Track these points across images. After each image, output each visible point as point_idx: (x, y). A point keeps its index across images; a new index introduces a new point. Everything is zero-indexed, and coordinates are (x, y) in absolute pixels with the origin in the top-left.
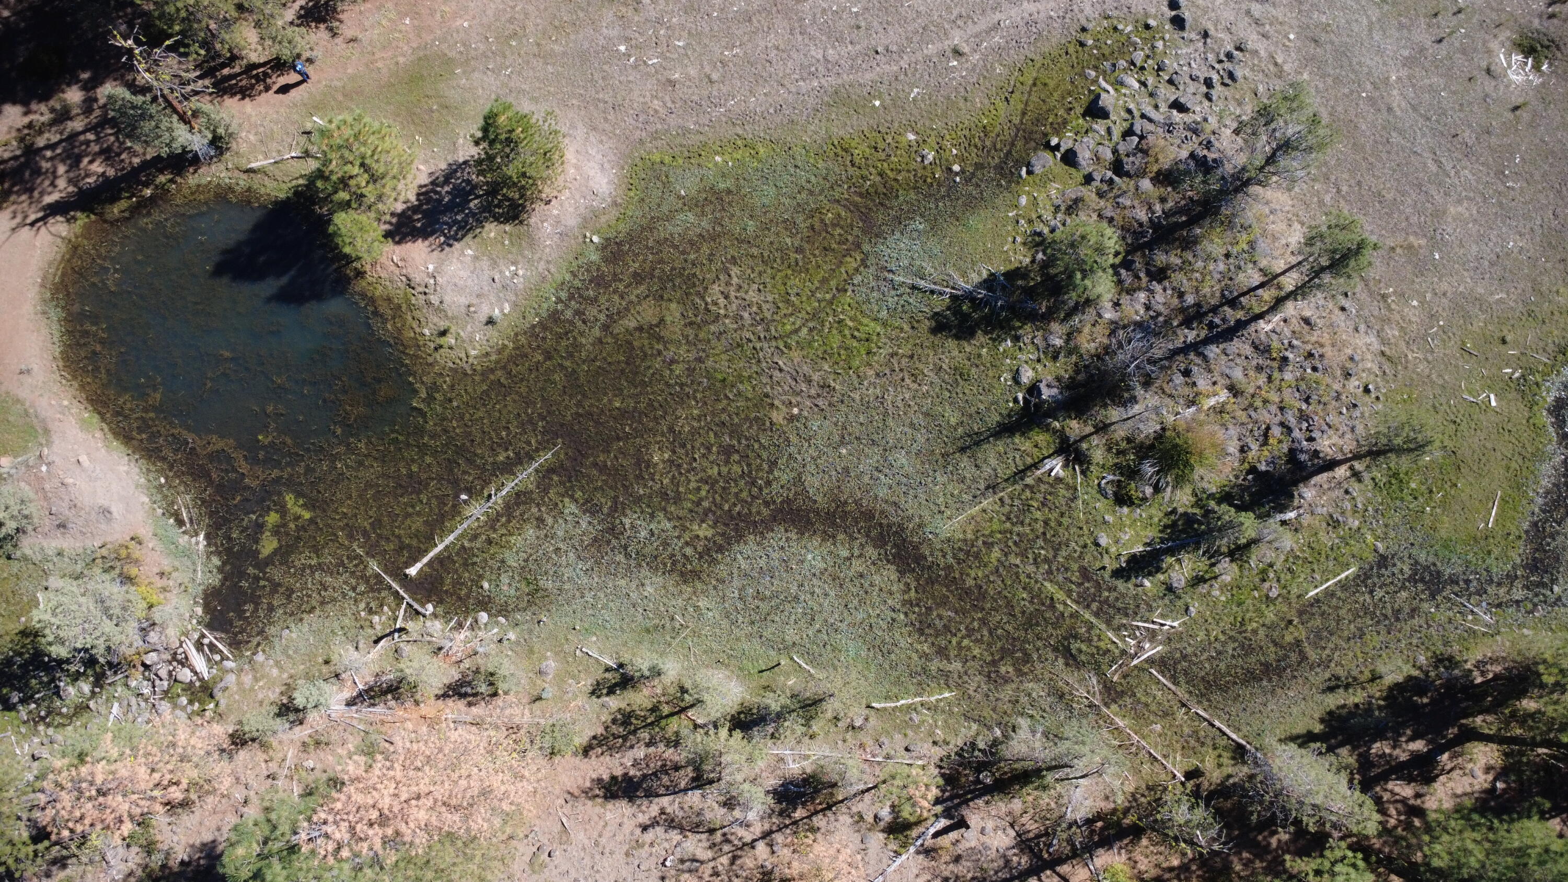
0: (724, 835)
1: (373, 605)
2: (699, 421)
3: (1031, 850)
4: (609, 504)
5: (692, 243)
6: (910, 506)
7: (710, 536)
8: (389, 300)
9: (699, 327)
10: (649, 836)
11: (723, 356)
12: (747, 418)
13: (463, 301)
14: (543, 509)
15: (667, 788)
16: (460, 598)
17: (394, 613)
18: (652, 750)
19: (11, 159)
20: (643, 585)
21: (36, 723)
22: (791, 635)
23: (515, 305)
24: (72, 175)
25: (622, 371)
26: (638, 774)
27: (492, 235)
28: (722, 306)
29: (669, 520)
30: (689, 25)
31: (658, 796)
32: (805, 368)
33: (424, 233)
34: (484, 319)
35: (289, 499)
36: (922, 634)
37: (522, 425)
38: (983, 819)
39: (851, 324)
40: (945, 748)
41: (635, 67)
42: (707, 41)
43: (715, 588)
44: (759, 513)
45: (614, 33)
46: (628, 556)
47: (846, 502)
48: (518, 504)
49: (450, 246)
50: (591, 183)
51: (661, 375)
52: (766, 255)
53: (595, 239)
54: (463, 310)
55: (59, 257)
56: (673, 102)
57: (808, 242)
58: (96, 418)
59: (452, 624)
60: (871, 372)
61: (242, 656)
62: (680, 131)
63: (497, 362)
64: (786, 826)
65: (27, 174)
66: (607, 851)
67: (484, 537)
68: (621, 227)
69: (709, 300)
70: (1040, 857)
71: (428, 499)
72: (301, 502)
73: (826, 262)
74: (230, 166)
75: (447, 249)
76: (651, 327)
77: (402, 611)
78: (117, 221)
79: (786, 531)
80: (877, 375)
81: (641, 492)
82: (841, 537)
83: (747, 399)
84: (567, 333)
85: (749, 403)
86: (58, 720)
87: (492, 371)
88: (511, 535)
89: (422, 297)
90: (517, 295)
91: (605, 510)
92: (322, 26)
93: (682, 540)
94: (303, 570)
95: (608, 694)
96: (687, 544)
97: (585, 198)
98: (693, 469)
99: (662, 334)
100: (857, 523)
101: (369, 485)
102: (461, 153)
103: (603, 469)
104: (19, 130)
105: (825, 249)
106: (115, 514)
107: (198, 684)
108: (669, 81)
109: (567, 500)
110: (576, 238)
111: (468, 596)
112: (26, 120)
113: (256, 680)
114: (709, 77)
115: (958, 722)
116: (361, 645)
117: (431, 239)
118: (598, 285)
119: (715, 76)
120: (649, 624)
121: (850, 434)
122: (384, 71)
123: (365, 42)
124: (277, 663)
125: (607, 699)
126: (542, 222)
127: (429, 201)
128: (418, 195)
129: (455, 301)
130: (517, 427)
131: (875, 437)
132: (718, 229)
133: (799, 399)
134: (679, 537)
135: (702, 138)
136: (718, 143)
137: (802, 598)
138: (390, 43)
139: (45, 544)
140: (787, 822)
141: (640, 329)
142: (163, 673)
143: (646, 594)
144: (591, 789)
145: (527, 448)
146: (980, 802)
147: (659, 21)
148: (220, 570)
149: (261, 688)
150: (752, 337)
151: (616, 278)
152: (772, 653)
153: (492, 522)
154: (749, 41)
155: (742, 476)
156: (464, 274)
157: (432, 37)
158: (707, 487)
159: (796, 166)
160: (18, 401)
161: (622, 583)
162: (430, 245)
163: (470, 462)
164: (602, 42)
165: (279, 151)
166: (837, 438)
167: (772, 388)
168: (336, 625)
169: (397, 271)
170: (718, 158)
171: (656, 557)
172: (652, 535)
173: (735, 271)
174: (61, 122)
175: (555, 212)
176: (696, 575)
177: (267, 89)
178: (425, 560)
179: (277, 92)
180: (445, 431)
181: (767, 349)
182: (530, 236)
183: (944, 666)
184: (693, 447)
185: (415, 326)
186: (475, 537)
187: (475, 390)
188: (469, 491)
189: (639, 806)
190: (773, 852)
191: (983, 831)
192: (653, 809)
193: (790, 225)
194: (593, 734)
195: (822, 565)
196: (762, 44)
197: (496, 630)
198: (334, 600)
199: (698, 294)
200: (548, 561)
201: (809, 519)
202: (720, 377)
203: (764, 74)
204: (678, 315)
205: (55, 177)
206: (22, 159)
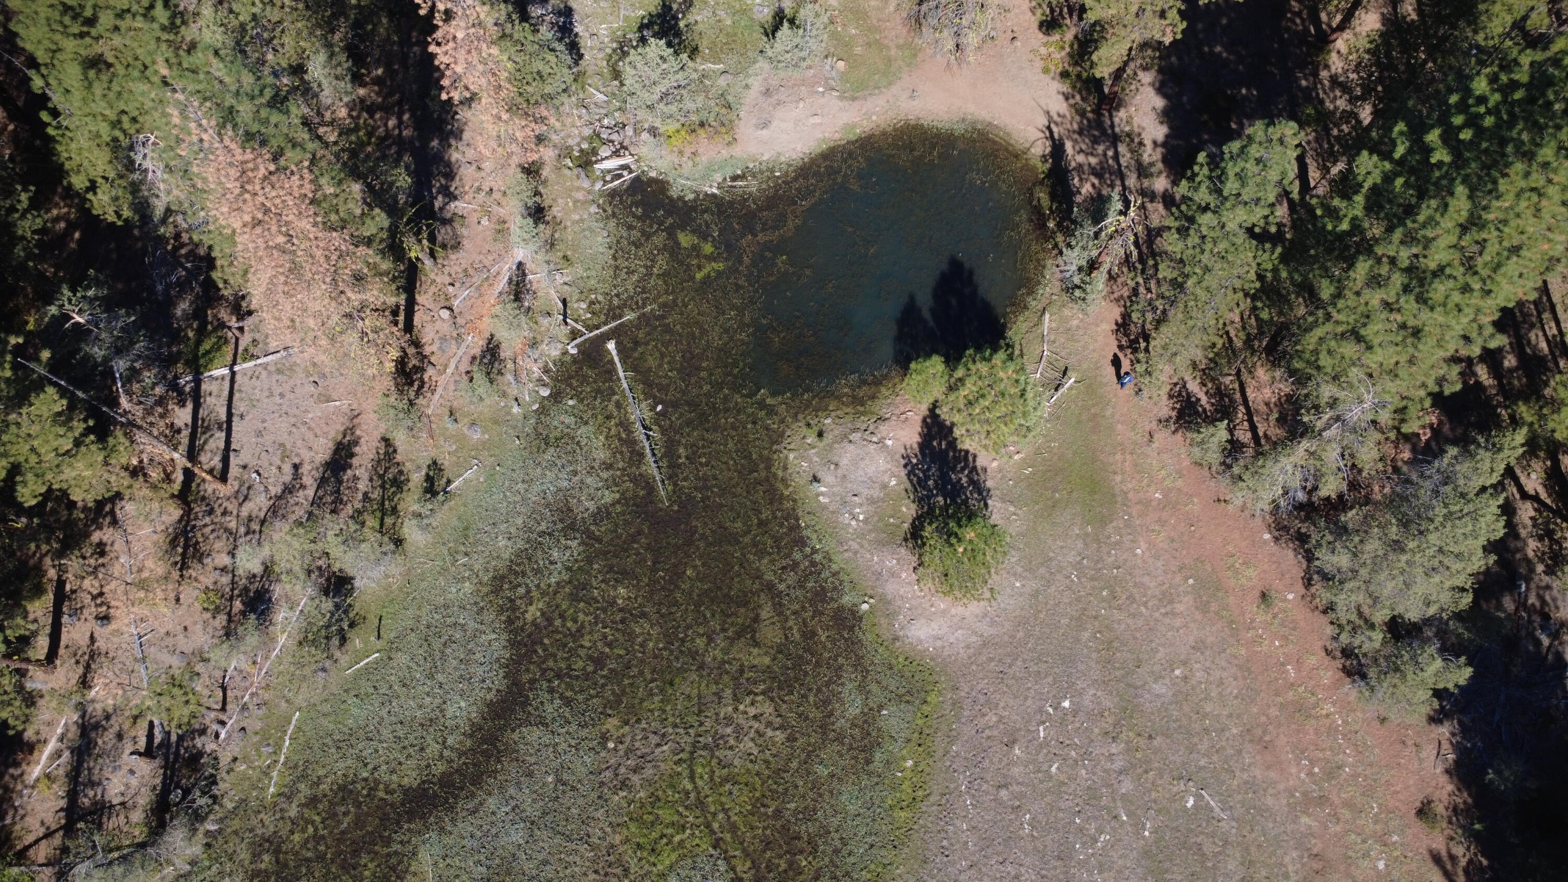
0: (254, 532)
1: (598, 306)
2: (641, 645)
3: (91, 813)
4: (597, 533)
5: (827, 702)
6: (465, 827)
7: (527, 616)
8: (873, 397)
9: (735, 679)
10: (288, 469)
11: (696, 691)
12: (624, 692)
13: (844, 462)
14: (618, 473)
15: (321, 498)
16: (571, 377)
17: (583, 321)
18: (360, 496)
19: (1112, 123)
20: (509, 539)
21: (620, 43)
22: (402, 659)
23: (824, 507)
24: (1086, 168)
25: (720, 588)
26: (345, 478)
27: (904, 509)
28: (748, 709)
29: (558, 583)
30: (1073, 786)
31: (318, 488)
32: (651, 771)
33: (925, 445)
34: (820, 475)
35: (720, 266)
36: (339, 788)
37: (705, 479)
38: (143, 777)
39: (677, 839)
40: (226, 768)
41: (1041, 710)
42: (1048, 799)
43: (476, 603)
44: (527, 670)
45: (1087, 700)
46: (542, 534)
47: (499, 761)
48: (632, 453)
49: (905, 466)
50: (923, 621)
51: (701, 624)
52: (785, 775)
53: (865, 607)
54: (835, 459)
55: (1012, 142)
56: (989, 737)
57: (783, 826)
58: (852, 137)
59: (551, 365)
60: (617, 839)
61: (601, 196)
62: (954, 733)
63: (775, 475)
64: (232, 590)
65: (1096, 133)
66: (294, 430)
67: (615, 414)
68: (870, 637)
69: (760, 698)
70: (81, 819)
71: (670, 378)
72: (713, 274)
73: (754, 837)
74: (1054, 297)
75: (903, 462)
76: (754, 631)
77: (580, 327)
78: (1032, 194)
79: (498, 691)
80: (612, 846)
81: (596, 566)
82: (469, 743)
83: (642, 700)
84: (779, 548)
85: (636, 701)
86: (615, 57)
87: (768, 468)
88: (607, 438)
89: (864, 427)
90: (833, 512)
91: (593, 528)
92: (1174, 414)
93: (533, 588)
94: (652, 261)
95: (427, 475)
96: (529, 592)
97: (909, 609)
98: (596, 623)
99: (743, 640)
100: (474, 765)
101: (704, 332)
102: (999, 505)
103: (633, 538)
104: (1140, 134)
105: (768, 843)
106: (760, 132)
107: (594, 159)
108: (1014, 742)
109: (617, 496)
110: (873, 588)
111: (570, 385)
112: (1148, 143)
113: (575, 202)
114: (1005, 786)
115: (243, 791)
116: (566, 287)
117: (917, 450)
118: (816, 595)
119: (1003, 793)
120: (471, 533)
121: (564, 792)
122: (1111, 460)
123: (1148, 450)
124: (582, 220)
125: (423, 473)
126: (898, 560)
127: (957, 460)
128: (967, 452)
129: (847, 454)
130: (705, 474)
131: (549, 818)
132: (832, 735)
133: (621, 753)
134: (538, 586)
135: (940, 753)
136: (927, 770)
137: (428, 682)
138: (1139, 472)
139: (759, 78)
140: (236, 592)
141: (756, 619)
142: (614, 137)
143: (500, 538)
144: (352, 434)
145: (681, 476)
146: (158, 781)
147: (1086, 754)
148: (681, 198)
149: (567, 203)
150: (703, 728)
151: (817, 613)
152: (392, 635)
153: (625, 425)
154: (1035, 848)
155: (569, 667)
156: (871, 470)
157: (1134, 514)
158: (574, 630)
159: (872, 846)
160: (890, 84)
161: (519, 521)
162: (911, 448)
163: (689, 423)
164: (1080, 685)
165: (1054, 342)
166: (565, 777)
167: (644, 730)
168: (594, 273)
169: (897, 412)
170: (910, 763)
171: (530, 559)
172: (551, 563)
173: (780, 736)
174: (1138, 170)
175: (904, 575)
176: (496, 590)
177: (1121, 347)
178: (616, 359)
179: (1115, 355)
180: (727, 410)
181: (686, 741)
182: (888, 543)
183: (301, 798)
184: (617, 630)
185: (839, 412)
186: (618, 405)
187: (755, 447)
188: (663, 414)
189: (317, 469)
190: (216, 569)
191: (132, 772)
192: (309, 480)
193: (808, 814)
194: (399, 451)
195: (449, 714)
196: (1028, 861)
197: (527, 398)
198: (616, 276)
199: (770, 689)
200: (568, 461)
201: (500, 718)
202: (677, 681)
203: (990, 851)
204: (756, 662)
205: (1087, 154)
206: (1110, 132)
